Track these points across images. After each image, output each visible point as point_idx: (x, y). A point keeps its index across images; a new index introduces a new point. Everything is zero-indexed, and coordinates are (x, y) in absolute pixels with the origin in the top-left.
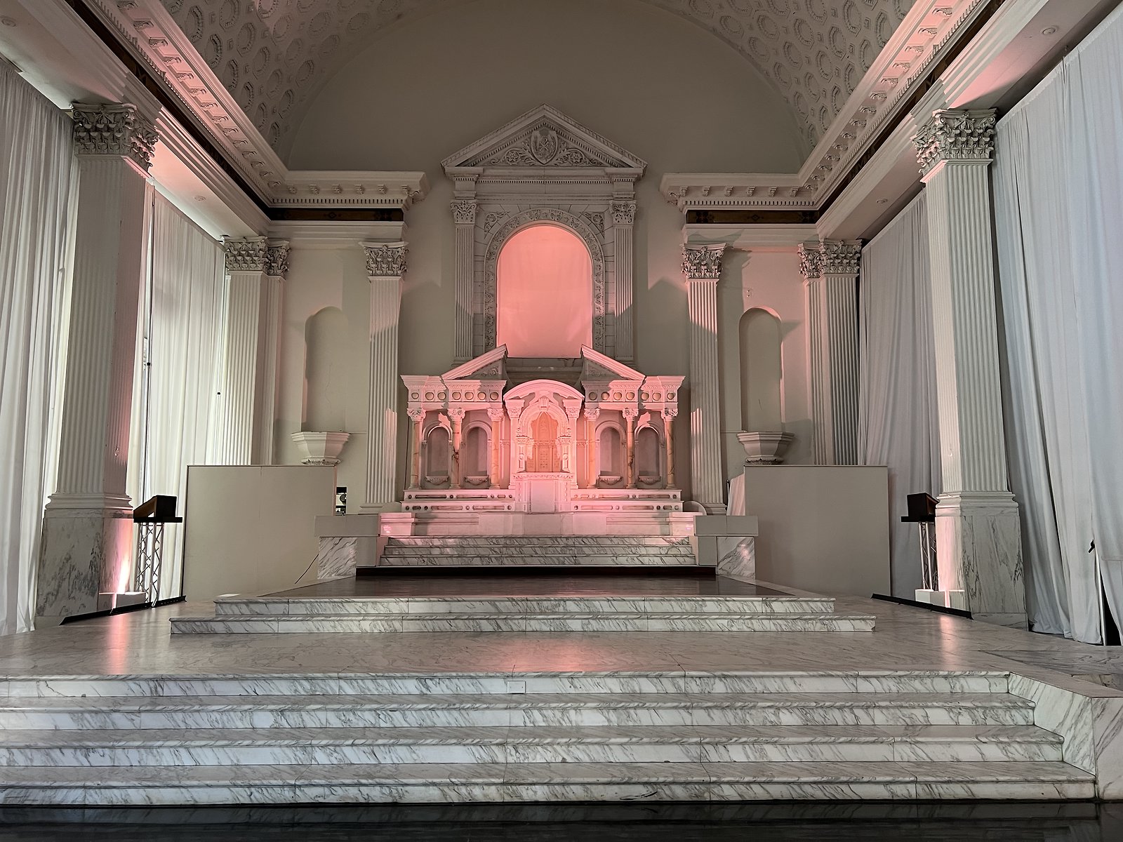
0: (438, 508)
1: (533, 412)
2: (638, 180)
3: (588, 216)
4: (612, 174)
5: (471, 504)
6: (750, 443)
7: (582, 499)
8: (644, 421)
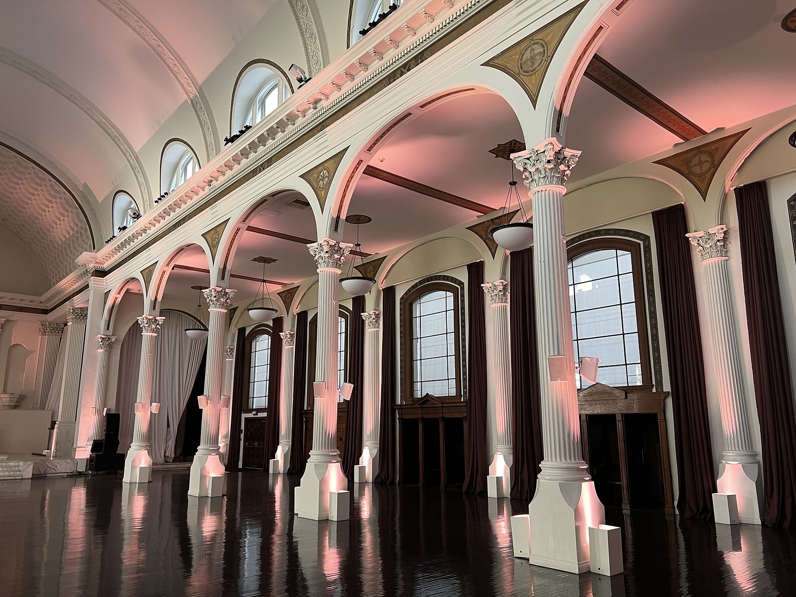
6: (5, 398)
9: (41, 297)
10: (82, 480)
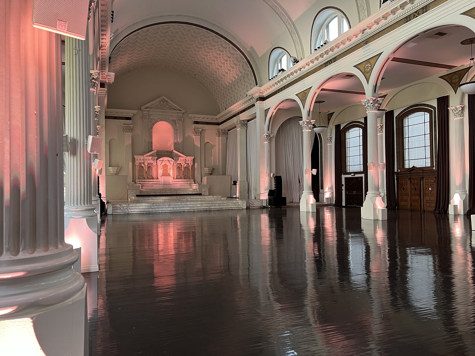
0: (144, 183)
1: (163, 164)
3: (173, 120)
4: (178, 112)
5: (151, 183)
6: (206, 170)
7: (174, 181)
8: (186, 165)
9: (216, 116)
10: (265, 210)
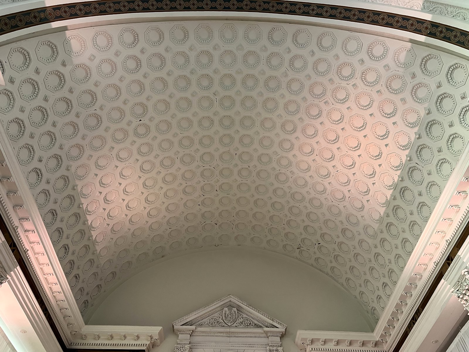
2: (283, 336)
4: (268, 332)
